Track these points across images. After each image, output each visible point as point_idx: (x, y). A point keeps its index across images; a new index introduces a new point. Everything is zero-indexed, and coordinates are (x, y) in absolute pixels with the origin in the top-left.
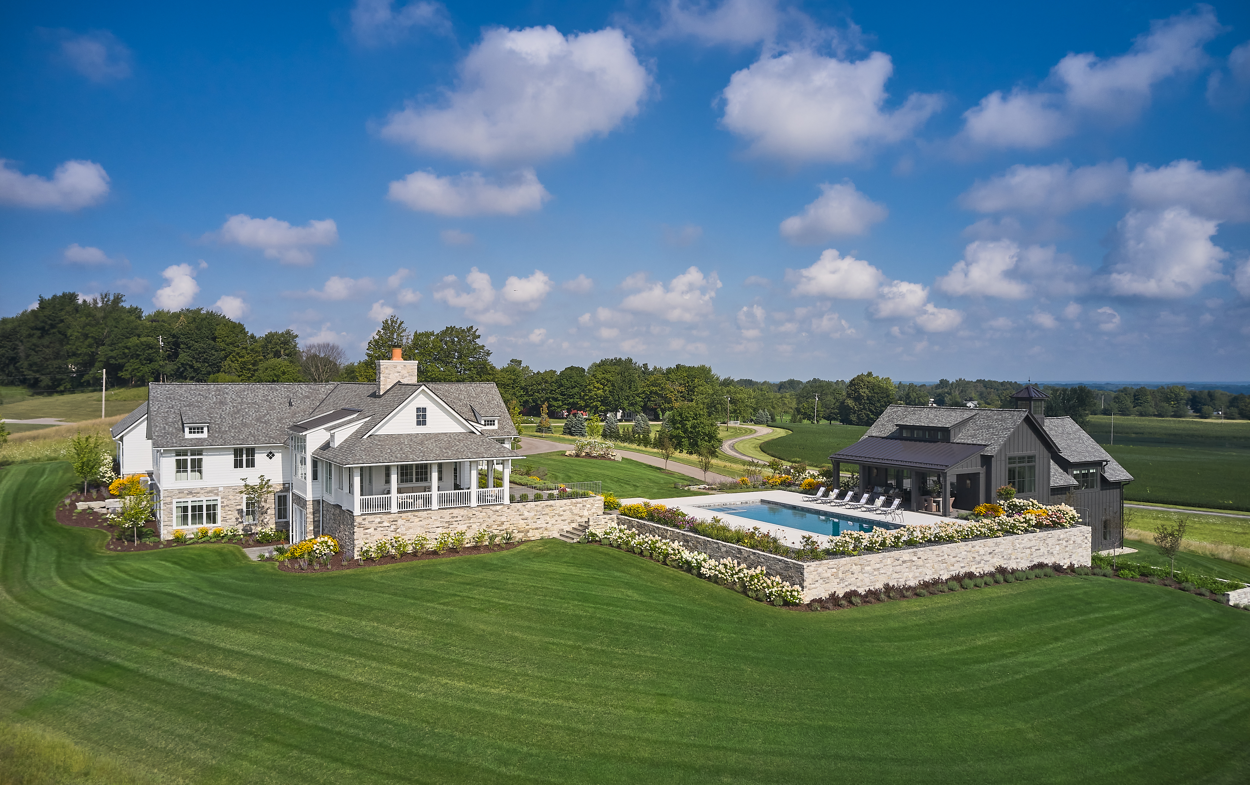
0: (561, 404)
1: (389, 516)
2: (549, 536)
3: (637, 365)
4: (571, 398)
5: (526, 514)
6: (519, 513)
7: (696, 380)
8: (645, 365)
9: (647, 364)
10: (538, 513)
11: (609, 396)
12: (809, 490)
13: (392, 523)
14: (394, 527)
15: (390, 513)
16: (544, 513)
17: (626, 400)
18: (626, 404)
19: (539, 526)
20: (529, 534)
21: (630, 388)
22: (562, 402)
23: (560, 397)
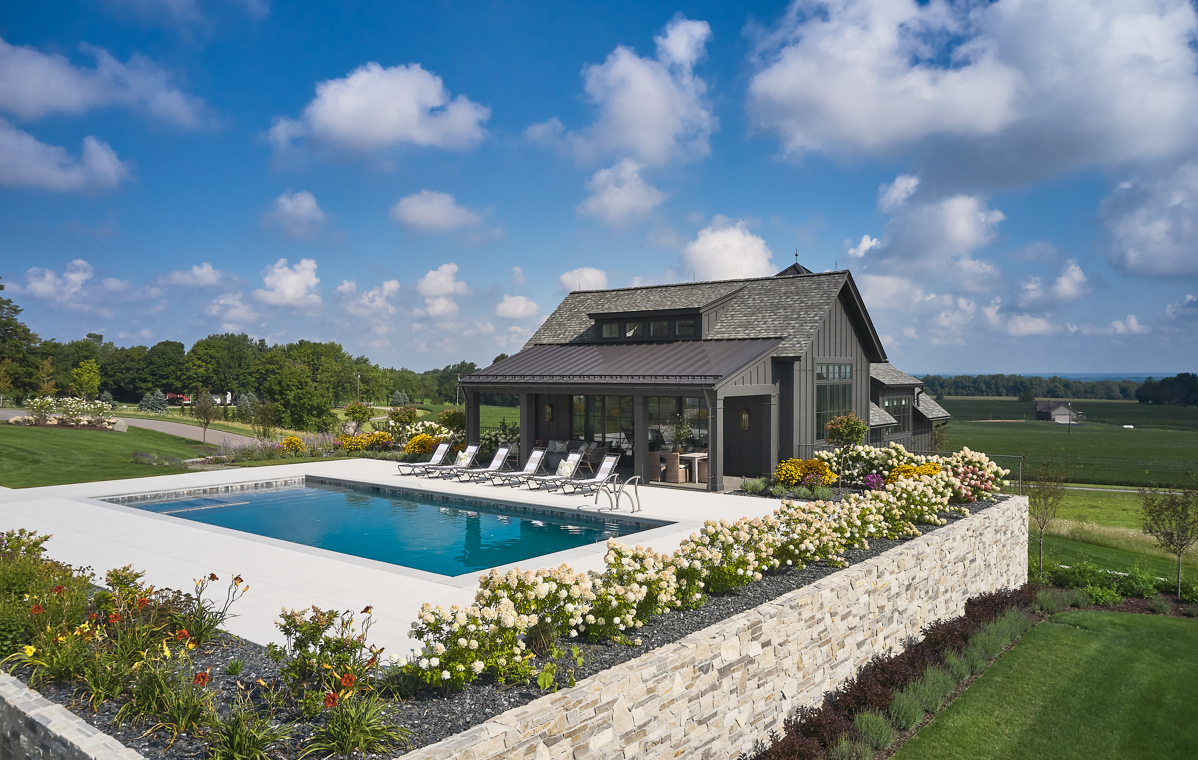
0: (150, 385)
3: (254, 341)
4: (165, 379)
7: (323, 358)
8: (262, 342)
9: (264, 340)
11: (212, 375)
12: (420, 455)
17: (236, 380)
18: (234, 384)
21: (240, 366)
22: (153, 383)
23: (150, 378)
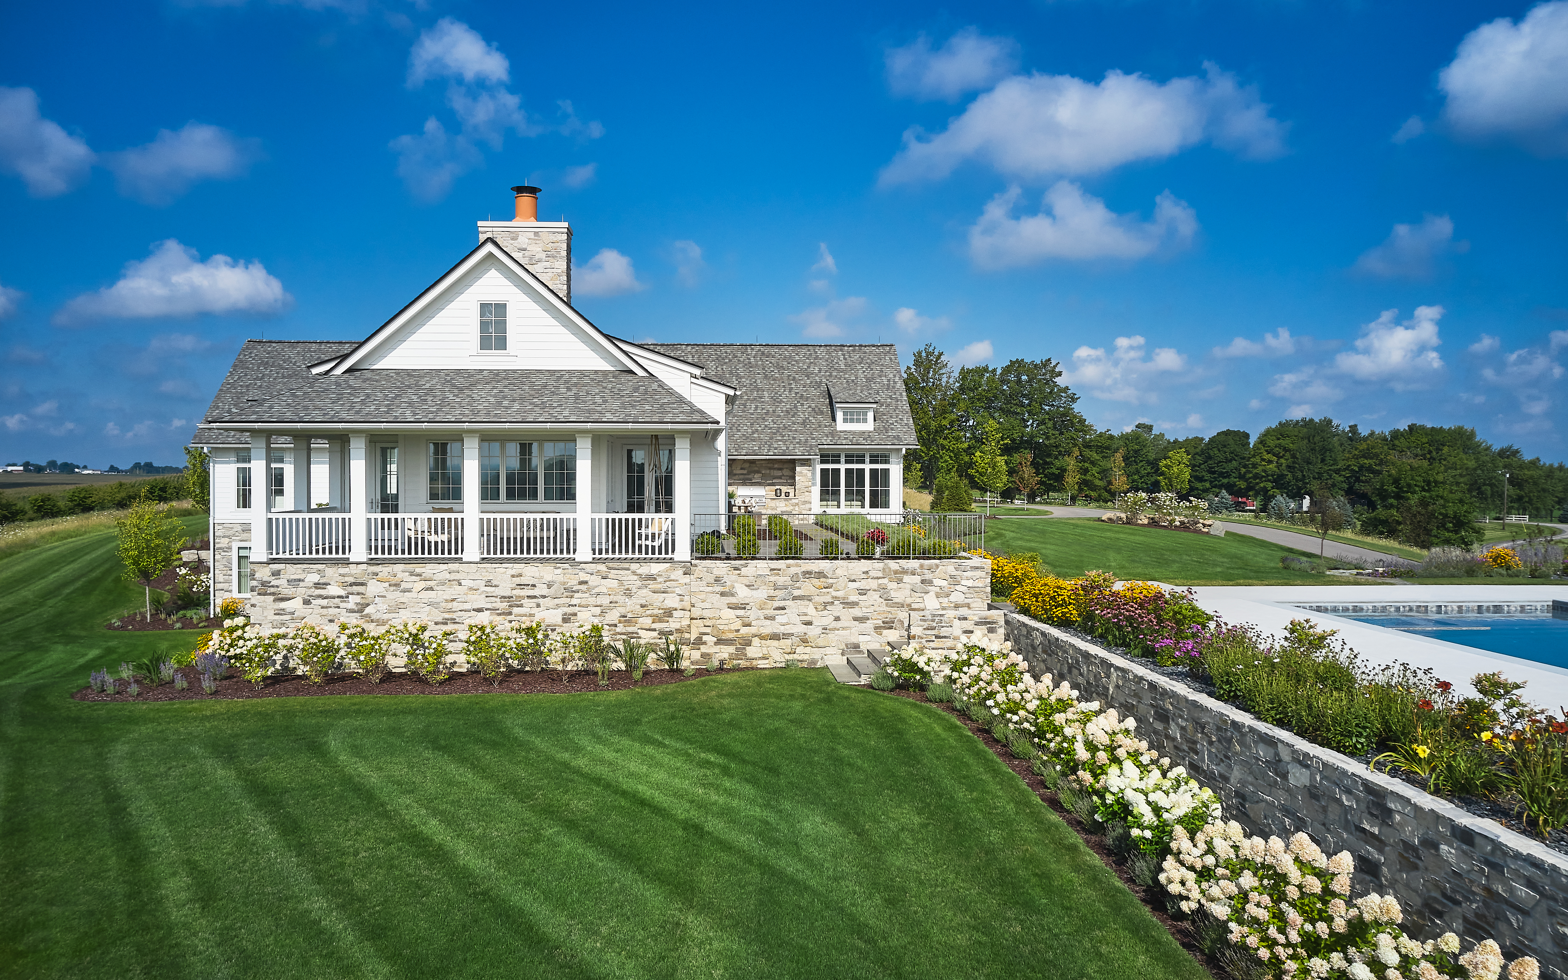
0: (1208, 485)
1: (343, 570)
2: (814, 662)
3: (1340, 428)
4: (1224, 477)
5: (743, 593)
6: (721, 589)
8: (1353, 428)
9: (1356, 426)
10: (780, 593)
11: (1285, 473)
13: (350, 589)
14: (358, 599)
15: (346, 562)
16: (796, 593)
17: (1316, 480)
18: (1315, 486)
19: (782, 630)
20: (751, 652)
